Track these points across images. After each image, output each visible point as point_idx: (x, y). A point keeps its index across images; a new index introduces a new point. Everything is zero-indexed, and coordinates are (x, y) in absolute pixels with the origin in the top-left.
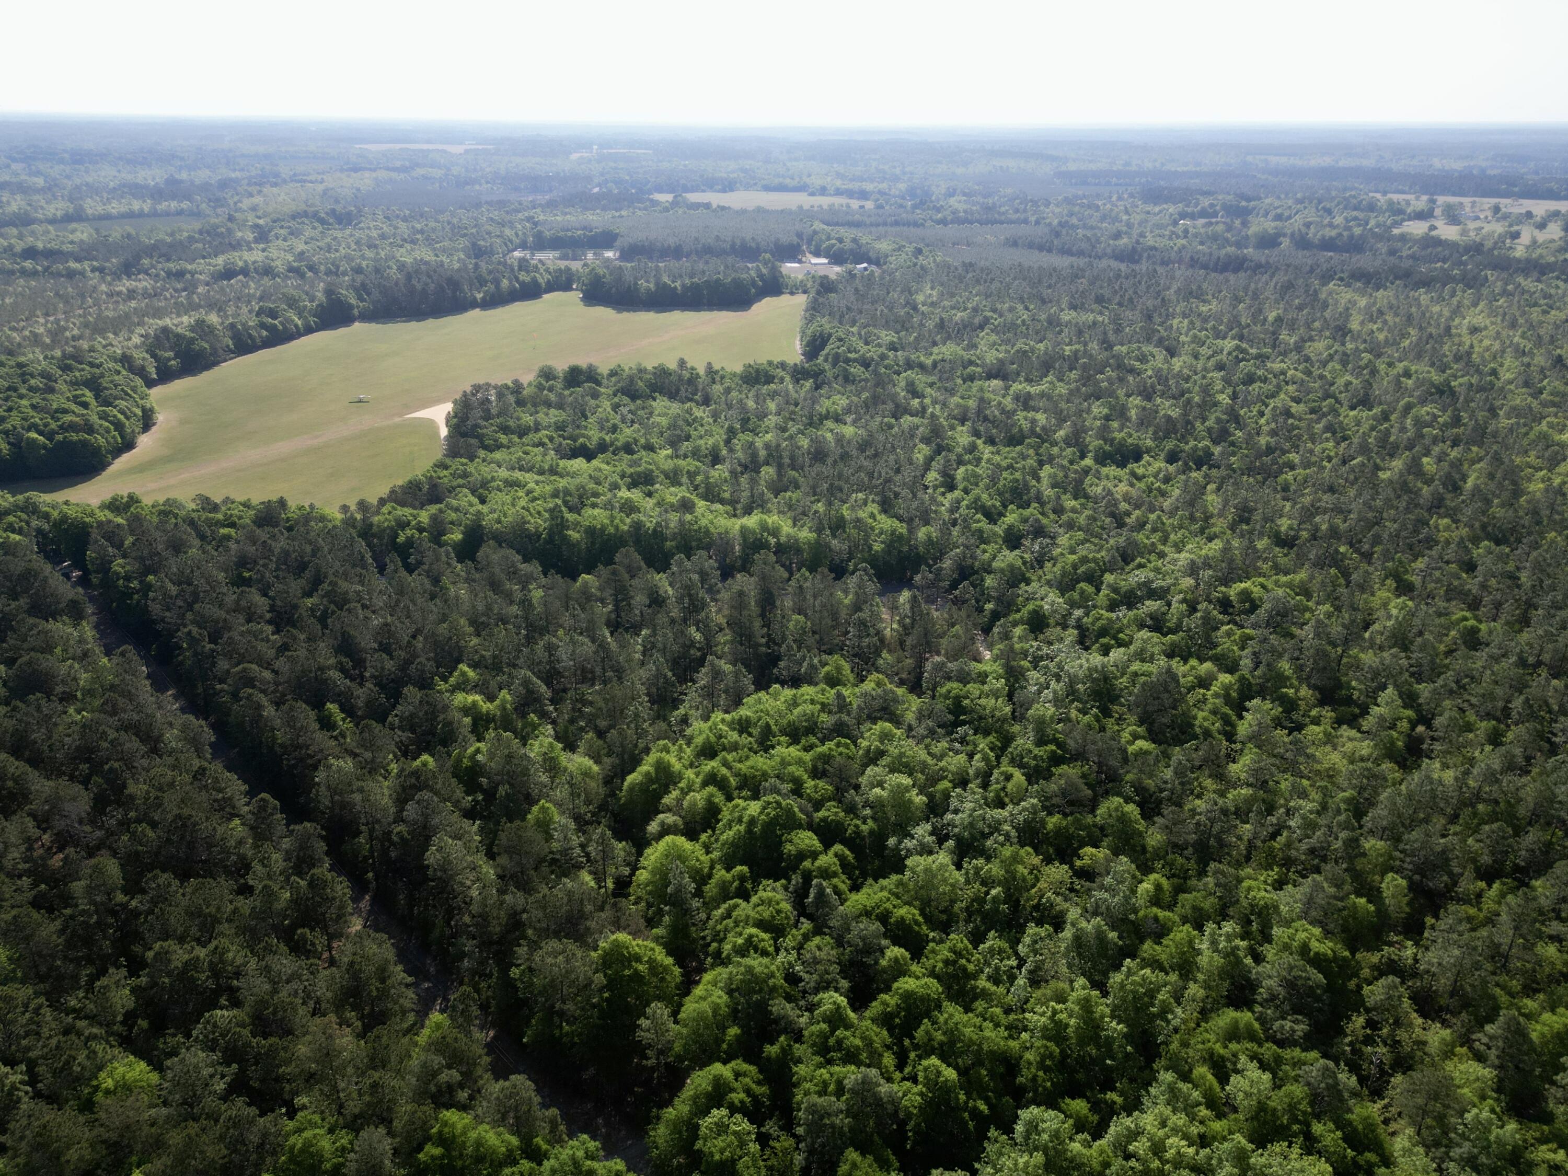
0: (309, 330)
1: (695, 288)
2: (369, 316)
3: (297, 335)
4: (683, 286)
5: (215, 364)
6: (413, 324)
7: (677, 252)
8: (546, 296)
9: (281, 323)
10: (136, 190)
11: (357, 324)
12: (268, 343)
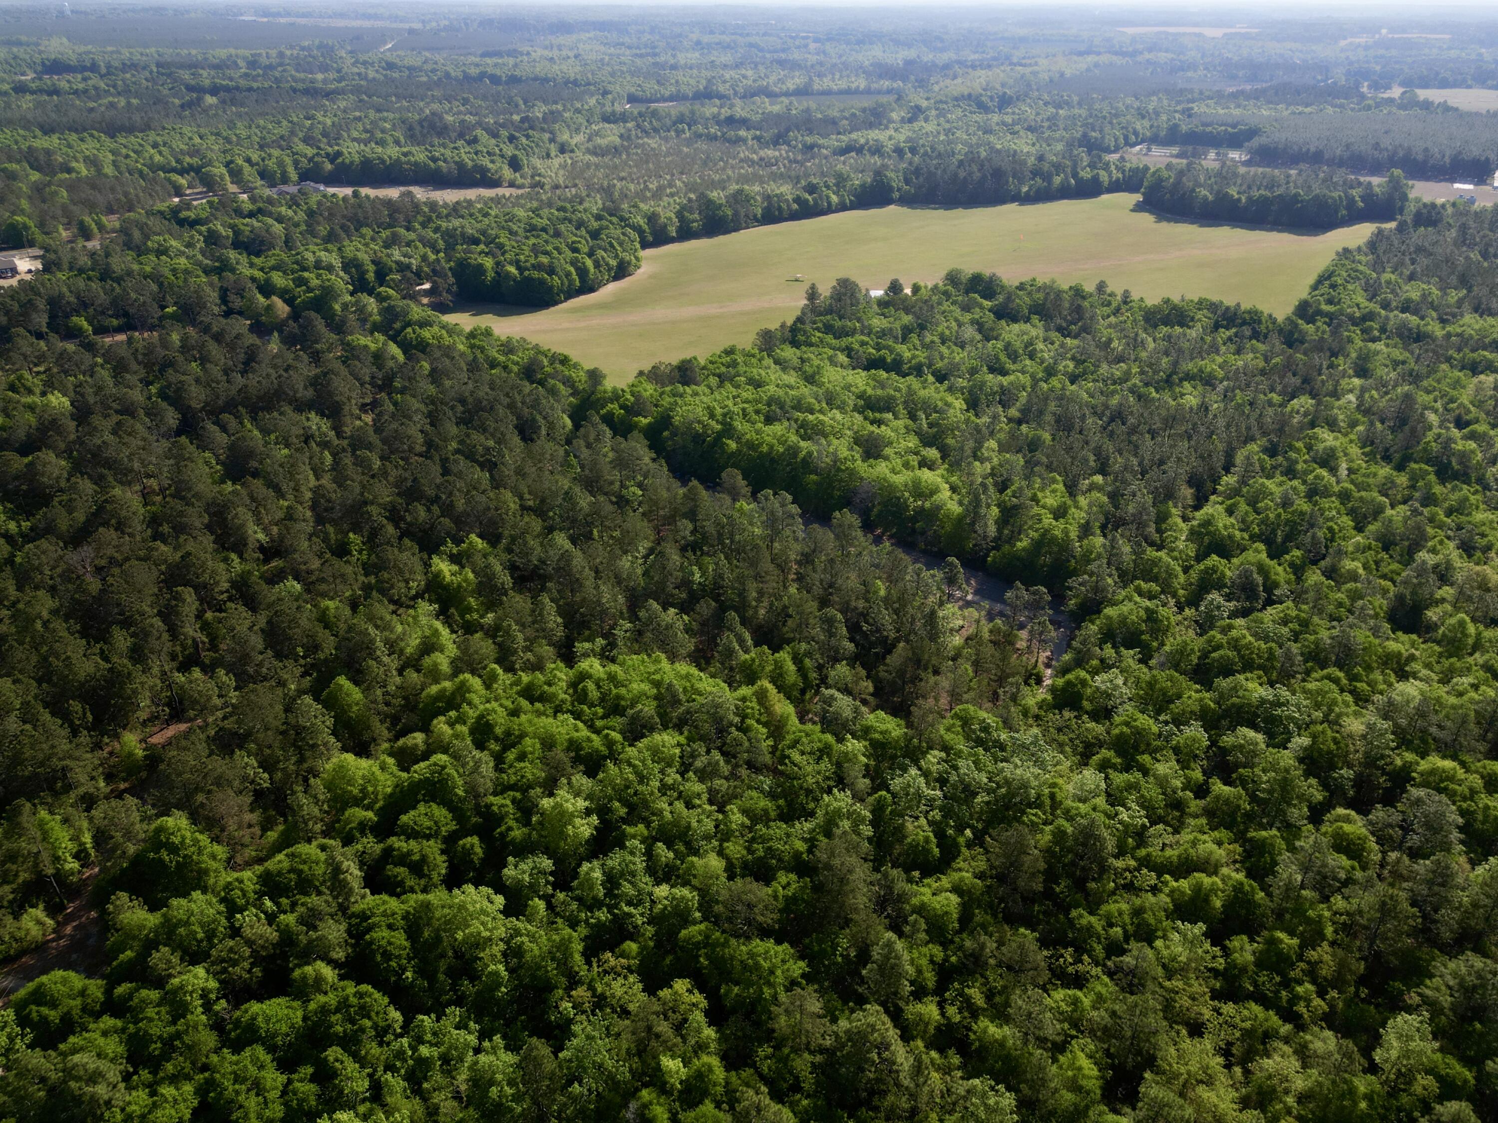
0: (843, 207)
1: (1264, 203)
2: (910, 201)
3: (829, 210)
4: (1249, 199)
5: (736, 230)
6: (941, 212)
7: (1316, 158)
8: (1105, 197)
9: (814, 199)
10: (860, 69)
11: (892, 207)
12: (794, 216)
